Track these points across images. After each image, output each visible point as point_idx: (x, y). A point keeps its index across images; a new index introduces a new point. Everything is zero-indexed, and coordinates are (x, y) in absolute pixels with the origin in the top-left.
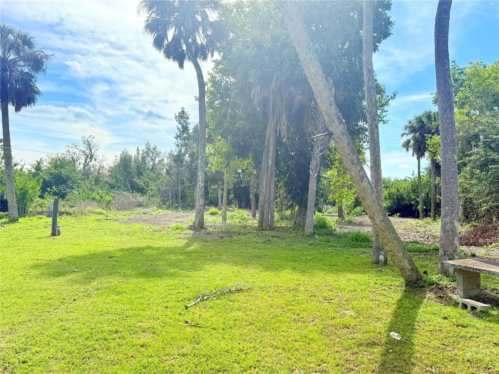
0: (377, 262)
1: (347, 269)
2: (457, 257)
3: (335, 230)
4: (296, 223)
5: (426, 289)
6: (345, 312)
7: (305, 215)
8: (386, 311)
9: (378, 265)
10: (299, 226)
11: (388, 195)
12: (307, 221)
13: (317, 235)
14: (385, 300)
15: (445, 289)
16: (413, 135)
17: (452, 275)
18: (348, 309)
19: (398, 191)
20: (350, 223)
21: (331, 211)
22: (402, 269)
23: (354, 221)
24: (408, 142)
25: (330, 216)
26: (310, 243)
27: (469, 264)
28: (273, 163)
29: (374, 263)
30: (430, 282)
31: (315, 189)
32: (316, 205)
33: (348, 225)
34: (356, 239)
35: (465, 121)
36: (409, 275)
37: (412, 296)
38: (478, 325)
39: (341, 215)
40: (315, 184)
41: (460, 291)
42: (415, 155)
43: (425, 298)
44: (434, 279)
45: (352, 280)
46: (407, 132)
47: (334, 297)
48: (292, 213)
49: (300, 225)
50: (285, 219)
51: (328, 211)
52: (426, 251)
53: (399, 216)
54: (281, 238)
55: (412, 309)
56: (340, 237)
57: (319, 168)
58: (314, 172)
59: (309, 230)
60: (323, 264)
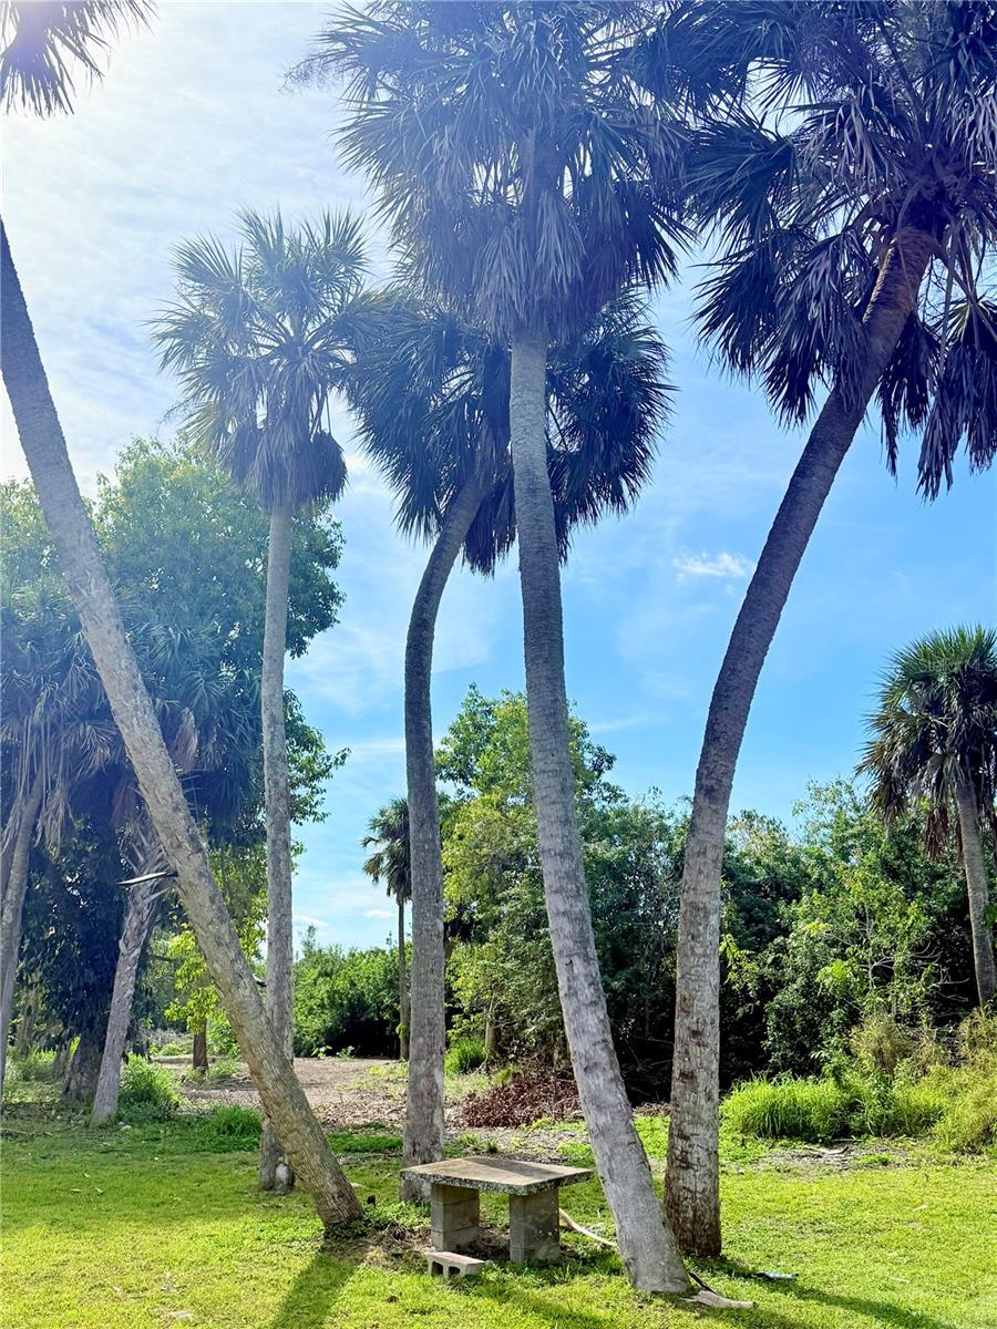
0: (270, 1186)
1: (196, 1211)
2: (438, 1156)
3: (177, 1105)
4: (68, 1089)
5: (369, 1241)
6: (173, 1314)
7: (98, 1065)
8: (269, 1300)
9: (272, 1192)
10: (78, 1099)
11: (329, 997)
12: (101, 1083)
13: (126, 1123)
14: (273, 1275)
15: (408, 1234)
16: (388, 843)
17: (427, 1201)
18: (182, 1307)
19: (353, 984)
20: (224, 1080)
21: (175, 1046)
22: (318, 1196)
23: (234, 1075)
24: (377, 861)
25: (171, 1062)
26: (104, 1149)
27: (453, 1171)
28: (15, 919)
29: (264, 1188)
30: (377, 1222)
31: (131, 992)
32: (131, 1034)
33: (217, 1089)
34: (230, 1127)
35: (496, 821)
36: (334, 1210)
37: (335, 1260)
38: (452, 1307)
39: (200, 1061)
40: (132, 979)
41: (437, 1237)
42: (392, 892)
43: (362, 1261)
44: (389, 1214)
45: (203, 1236)
46: (376, 834)
47: (152, 1282)
48: (58, 1057)
49: (78, 1097)
50: (37, 1079)
51: (166, 1048)
52: (390, 1148)
53: (352, 1053)
54: (21, 1138)
55: (326, 1289)
56: (189, 1124)
57: (144, 934)
58: (130, 947)
59: (104, 1108)
60: (134, 1204)
